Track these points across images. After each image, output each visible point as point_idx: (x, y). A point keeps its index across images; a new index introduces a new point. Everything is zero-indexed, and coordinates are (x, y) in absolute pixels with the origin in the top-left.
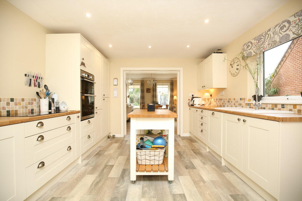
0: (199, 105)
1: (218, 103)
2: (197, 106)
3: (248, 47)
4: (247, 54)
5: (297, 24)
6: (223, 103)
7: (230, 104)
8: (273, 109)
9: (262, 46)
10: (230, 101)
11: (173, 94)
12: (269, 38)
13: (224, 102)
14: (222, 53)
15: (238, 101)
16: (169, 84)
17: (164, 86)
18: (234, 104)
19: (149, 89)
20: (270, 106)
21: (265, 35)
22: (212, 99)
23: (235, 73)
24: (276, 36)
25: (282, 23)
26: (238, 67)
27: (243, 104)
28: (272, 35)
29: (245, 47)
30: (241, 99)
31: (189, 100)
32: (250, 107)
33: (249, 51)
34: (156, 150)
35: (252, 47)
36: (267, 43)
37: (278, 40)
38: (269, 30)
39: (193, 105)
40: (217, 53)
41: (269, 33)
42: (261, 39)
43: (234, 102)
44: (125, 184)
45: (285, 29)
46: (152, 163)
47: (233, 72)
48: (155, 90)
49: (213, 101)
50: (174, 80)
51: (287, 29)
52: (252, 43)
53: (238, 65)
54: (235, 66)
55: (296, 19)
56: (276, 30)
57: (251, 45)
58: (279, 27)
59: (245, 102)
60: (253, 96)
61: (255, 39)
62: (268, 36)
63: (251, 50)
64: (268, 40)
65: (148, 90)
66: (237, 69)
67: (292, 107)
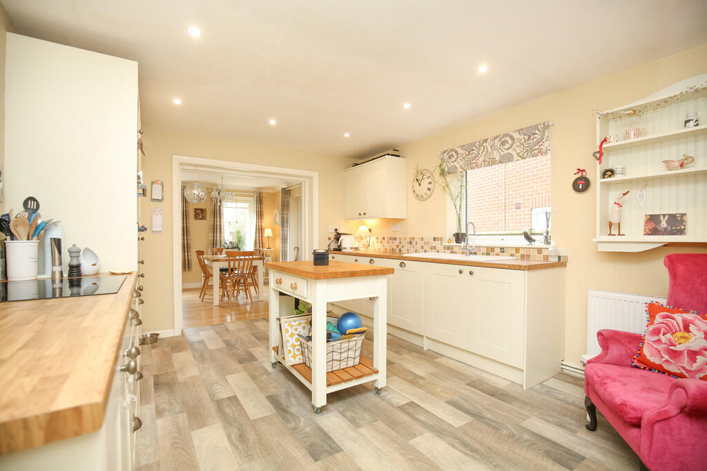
0: (352, 248)
1: (386, 244)
2: (348, 250)
3: (450, 157)
4: (449, 168)
5: (522, 144)
6: (398, 246)
7: (414, 247)
8: (488, 254)
9: (474, 161)
10: (414, 243)
11: (263, 224)
12: (485, 152)
13: (400, 243)
14: (398, 156)
15: (428, 242)
16: (253, 200)
17: (239, 205)
18: (422, 247)
19: (203, 211)
20: (484, 250)
21: (480, 146)
22: (372, 238)
23: (425, 196)
24: (495, 152)
25: (503, 137)
26: (430, 186)
27: (439, 247)
28: (489, 150)
29: (446, 156)
30: (435, 239)
31: (329, 239)
32: (452, 252)
33: (452, 164)
34: (352, 338)
35: (458, 160)
36: (481, 159)
37: (498, 158)
38: (486, 141)
39: (341, 250)
40: (392, 155)
41: (484, 144)
42: (473, 150)
43: (420, 243)
44: (302, 419)
45: (507, 146)
46: (343, 365)
47: (419, 194)
48: (217, 213)
49: (375, 240)
50: (265, 193)
51: (511, 147)
52: (457, 154)
53: (430, 183)
54: (425, 184)
55: (521, 137)
56: (496, 144)
57: (455, 156)
58: (499, 141)
59: (444, 244)
60: (454, 235)
61: (462, 147)
62: (484, 148)
63: (455, 163)
64: (483, 154)
65: (200, 214)
66: (429, 189)
67: (513, 252)
